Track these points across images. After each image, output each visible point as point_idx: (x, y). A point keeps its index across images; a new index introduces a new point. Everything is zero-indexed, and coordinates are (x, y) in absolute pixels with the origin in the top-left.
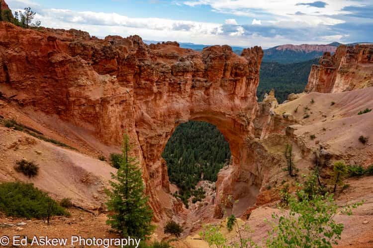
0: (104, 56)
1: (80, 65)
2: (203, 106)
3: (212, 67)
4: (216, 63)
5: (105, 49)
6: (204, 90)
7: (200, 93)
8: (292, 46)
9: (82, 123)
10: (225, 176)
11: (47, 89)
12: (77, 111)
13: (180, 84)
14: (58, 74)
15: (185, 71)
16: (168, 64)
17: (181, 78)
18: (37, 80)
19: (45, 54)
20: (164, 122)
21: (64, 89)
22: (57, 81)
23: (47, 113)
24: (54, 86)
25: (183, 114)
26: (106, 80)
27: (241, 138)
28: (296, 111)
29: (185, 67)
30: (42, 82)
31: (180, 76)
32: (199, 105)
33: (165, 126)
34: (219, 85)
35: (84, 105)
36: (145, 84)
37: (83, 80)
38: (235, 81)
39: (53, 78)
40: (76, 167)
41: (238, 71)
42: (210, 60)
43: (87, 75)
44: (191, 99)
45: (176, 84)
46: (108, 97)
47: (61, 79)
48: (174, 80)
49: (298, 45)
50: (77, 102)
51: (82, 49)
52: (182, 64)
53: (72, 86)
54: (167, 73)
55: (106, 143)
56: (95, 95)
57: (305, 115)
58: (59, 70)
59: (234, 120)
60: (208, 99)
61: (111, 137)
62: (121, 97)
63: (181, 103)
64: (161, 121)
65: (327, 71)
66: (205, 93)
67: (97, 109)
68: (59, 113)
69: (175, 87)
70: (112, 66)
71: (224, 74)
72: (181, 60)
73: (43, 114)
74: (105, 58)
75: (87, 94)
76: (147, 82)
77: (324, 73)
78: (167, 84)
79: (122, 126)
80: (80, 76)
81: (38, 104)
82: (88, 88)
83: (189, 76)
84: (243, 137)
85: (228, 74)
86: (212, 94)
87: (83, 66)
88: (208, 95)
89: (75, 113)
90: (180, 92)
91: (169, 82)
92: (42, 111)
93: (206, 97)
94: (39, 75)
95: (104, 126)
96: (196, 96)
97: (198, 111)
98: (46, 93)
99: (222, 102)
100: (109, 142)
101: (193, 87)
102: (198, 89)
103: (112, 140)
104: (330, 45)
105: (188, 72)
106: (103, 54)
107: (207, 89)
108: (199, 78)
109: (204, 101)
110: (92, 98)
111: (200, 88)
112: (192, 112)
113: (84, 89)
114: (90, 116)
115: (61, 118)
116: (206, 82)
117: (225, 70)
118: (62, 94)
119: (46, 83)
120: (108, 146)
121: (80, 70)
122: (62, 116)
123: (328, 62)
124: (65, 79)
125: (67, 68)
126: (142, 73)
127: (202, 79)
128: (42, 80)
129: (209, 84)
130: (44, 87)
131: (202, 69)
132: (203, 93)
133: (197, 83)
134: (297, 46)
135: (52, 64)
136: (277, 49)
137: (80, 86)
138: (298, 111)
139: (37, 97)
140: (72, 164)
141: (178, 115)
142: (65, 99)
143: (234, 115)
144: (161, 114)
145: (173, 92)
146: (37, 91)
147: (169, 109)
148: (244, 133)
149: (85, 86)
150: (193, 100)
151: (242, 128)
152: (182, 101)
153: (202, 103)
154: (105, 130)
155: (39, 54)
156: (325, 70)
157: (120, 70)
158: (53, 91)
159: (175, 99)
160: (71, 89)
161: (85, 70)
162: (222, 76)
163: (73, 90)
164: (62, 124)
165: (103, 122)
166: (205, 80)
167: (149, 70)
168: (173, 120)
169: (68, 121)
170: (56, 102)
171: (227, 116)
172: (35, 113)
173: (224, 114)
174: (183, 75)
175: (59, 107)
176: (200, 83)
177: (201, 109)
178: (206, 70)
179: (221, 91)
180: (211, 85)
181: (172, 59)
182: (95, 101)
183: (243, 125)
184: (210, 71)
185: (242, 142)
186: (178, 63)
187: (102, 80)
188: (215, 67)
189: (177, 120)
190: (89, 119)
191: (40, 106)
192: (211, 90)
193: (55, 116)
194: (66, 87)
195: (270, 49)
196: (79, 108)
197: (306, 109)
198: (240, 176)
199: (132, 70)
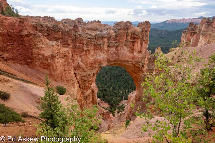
0: (54, 30)
1: (38, 36)
2: (115, 57)
3: (119, 34)
4: (121, 32)
5: (54, 26)
6: (115, 48)
7: (113, 50)
8: (175, 20)
9: (42, 69)
10: (132, 97)
11: (20, 51)
12: (37, 62)
13: (100, 45)
14: (26, 42)
15: (103, 37)
16: (93, 34)
17: (101, 41)
18: (14, 46)
19: (18, 31)
20: (92, 67)
21: (30, 50)
22: (25, 46)
23: (21, 64)
24: (24, 49)
25: (103, 62)
26: (54, 44)
27: (139, 75)
28: (173, 58)
29: (103, 35)
30: (17, 47)
31: (101, 40)
32: (113, 57)
33: (92, 69)
34: (124, 45)
35: (41, 59)
36: (79, 46)
37: (40, 45)
38: (134, 42)
39: (23, 44)
40: (33, 94)
41: (135, 36)
42: (118, 30)
43: (42, 42)
44: (108, 54)
45: (98, 45)
46: (54, 54)
47: (28, 44)
48: (97, 43)
49: (180, 19)
50: (37, 57)
51: (41, 27)
52: (101, 33)
53: (34, 48)
54: (92, 39)
55: (55, 80)
56: (47, 53)
58: (26, 40)
59: (134, 64)
60: (118, 53)
61: (58, 77)
62: (63, 53)
63: (102, 56)
64: (90, 67)
65: (192, 34)
66: (115, 49)
67: (49, 61)
68: (27, 64)
69: (98, 47)
70: (58, 36)
71: (127, 38)
72: (100, 31)
73: (18, 65)
74: (54, 32)
75: (42, 53)
76: (80, 44)
78: (93, 45)
79: (64, 70)
80: (38, 42)
82: (43, 49)
83: (106, 40)
84: (140, 74)
85: (129, 38)
86: (120, 50)
87: (40, 37)
88: (117, 51)
89: (37, 63)
90: (101, 49)
91: (94, 44)
92: (18, 63)
93: (117, 52)
94: (15, 43)
95: (54, 71)
96: (111, 52)
97: (112, 60)
98: (20, 53)
99: (126, 54)
100: (57, 79)
101: (108, 46)
102: (111, 48)
103: (59, 78)
104: (198, 18)
105: (104, 38)
106: (53, 29)
107: (117, 47)
108: (111, 41)
109: (115, 54)
110: (46, 55)
111: (113, 47)
112: (109, 61)
113: (41, 50)
114: (45, 65)
116: (116, 43)
117: (127, 36)
118: (29, 53)
119: (19, 47)
120: (57, 82)
121: (38, 39)
122: (29, 66)
123: (192, 28)
124: (30, 44)
125: (31, 38)
126: (77, 40)
127: (114, 42)
128: (17, 46)
129: (118, 44)
130: (19, 50)
131: (113, 36)
132: (114, 50)
133: (111, 44)
135: (22, 36)
136: (166, 22)
137: (39, 48)
139: (14, 55)
140: (31, 92)
141: (100, 63)
142: (30, 56)
143: (133, 62)
144: (90, 62)
145: (96, 50)
146: (15, 52)
147: (95, 59)
148: (141, 72)
149: (41, 48)
150: (109, 54)
151: (139, 69)
152: (102, 54)
153: (114, 55)
154: (54, 73)
155: (15, 31)
157: (63, 38)
158: (24, 51)
159: (98, 54)
160: (33, 50)
161: (41, 39)
162: (125, 39)
163: (35, 51)
164: (30, 70)
165: (53, 68)
166: (116, 42)
167: (81, 38)
168: (97, 66)
169: (33, 68)
170: (26, 58)
171: (129, 62)
172: (14, 65)
173: (128, 61)
174: (102, 40)
175: (28, 60)
176: (113, 44)
177: (114, 59)
178: (116, 36)
179: (125, 48)
180: (119, 45)
181: (95, 30)
182: (47, 57)
183: (139, 67)
184: (118, 37)
185: (139, 77)
186: (99, 32)
187: (51, 44)
188: (121, 34)
189: (100, 66)
190: (45, 67)
191: (17, 60)
192: (119, 48)
193: (26, 65)
194: (31, 49)
195: (162, 22)
196: (39, 61)
197: (179, 56)
198: (140, 97)
199: (70, 38)
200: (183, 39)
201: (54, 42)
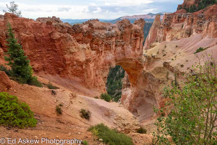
0: (74, 32)
1: (69, 39)
2: (122, 56)
3: (125, 33)
4: (127, 30)
6: (121, 47)
7: (119, 49)
8: (128, 16)
9: (73, 78)
10: (127, 94)
11: (50, 58)
12: (70, 70)
13: (110, 44)
14: (57, 47)
15: (112, 36)
16: (103, 33)
17: (110, 41)
18: (43, 52)
19: (47, 34)
20: (104, 69)
21: (61, 57)
22: (56, 51)
23: (53, 74)
24: (54, 55)
25: (112, 62)
26: (85, 47)
27: (139, 72)
28: (158, 53)
29: (112, 34)
30: (47, 54)
31: (110, 39)
32: (119, 56)
33: (104, 71)
34: (129, 43)
35: (75, 65)
36: (95, 47)
37: (73, 49)
38: (136, 40)
39: (53, 50)
40: (100, 107)
41: (137, 33)
42: (123, 29)
43: (75, 45)
44: (115, 53)
45: (108, 45)
46: (90, 58)
47: (59, 50)
48: (107, 42)
50: (71, 64)
51: (61, 28)
52: (110, 32)
53: (66, 54)
54: (104, 39)
55: (89, 88)
56: (82, 58)
57: (164, 54)
58: (57, 44)
59: (137, 62)
60: (124, 52)
61: (91, 84)
62: (93, 57)
63: (110, 56)
64: (102, 68)
66: (122, 48)
67: (84, 67)
68: (59, 73)
69: (108, 47)
70: (80, 38)
71: (131, 36)
72: (109, 30)
73: (50, 76)
74: (75, 33)
75: (77, 58)
76: (96, 46)
77: (166, 31)
78: (104, 45)
79: (96, 75)
80: (70, 46)
81: (47, 69)
82: (77, 54)
83: (114, 39)
84: (141, 71)
85: (132, 36)
86: (125, 48)
87: (72, 40)
88: (123, 49)
89: (69, 71)
90: (110, 50)
91: (105, 44)
92: (49, 73)
93: (123, 51)
94: (44, 49)
95: (88, 77)
96: (117, 51)
97: (119, 59)
98: (51, 61)
99: (130, 53)
100: (90, 87)
101: (116, 46)
102: (118, 47)
103: (92, 85)
104: (148, 15)
105: (113, 37)
106: (73, 30)
107: (123, 46)
108: (119, 40)
109: (122, 53)
110: (81, 60)
111: (119, 46)
112: (116, 60)
113: (75, 55)
114: (78, 72)
115: (61, 76)
116: (122, 42)
117: (131, 34)
118: (60, 61)
119: (49, 54)
120: (89, 89)
121: (70, 42)
122: (61, 75)
123: (167, 24)
124: (61, 49)
125: (62, 42)
126: (94, 41)
127: (121, 41)
128: (47, 52)
129: (124, 43)
130: (48, 57)
131: (120, 34)
132: (121, 49)
133: (118, 43)
134: (131, 16)
135: (52, 40)
136: (121, 19)
137: (72, 53)
138: (159, 53)
139: (46, 64)
141: (110, 63)
142: (62, 63)
143: (136, 59)
144: (102, 64)
145: (106, 50)
146: (45, 60)
147: (105, 61)
148: (141, 69)
149: (75, 53)
150: (116, 53)
151: (140, 66)
152: (111, 55)
153: (121, 55)
154: (88, 80)
155: (43, 34)
156: (167, 29)
157: (84, 40)
158: (54, 59)
159: (107, 54)
160: (65, 56)
161: (73, 42)
162: (130, 37)
163: (67, 56)
164: (63, 80)
165: (87, 74)
166: (122, 41)
167: (98, 38)
168: (108, 67)
169: (64, 77)
170: (57, 66)
171: (133, 60)
172: (46, 76)
173: (132, 59)
174: (111, 39)
175: (59, 69)
176: (120, 43)
177: (121, 58)
178: (122, 34)
179: (130, 46)
180: (125, 43)
181: (102, 30)
182: (83, 62)
183: (141, 64)
184: (124, 35)
185: (140, 74)
186: (108, 32)
187: (82, 48)
188: (127, 33)
189: (110, 67)
190: (77, 74)
191: (48, 70)
192: (125, 46)
193: (58, 75)
194: (62, 55)
195: (117, 19)
196: (72, 68)
197: (163, 51)
198: (139, 93)
199: (90, 39)
200: (159, 35)
201: (84, 45)
